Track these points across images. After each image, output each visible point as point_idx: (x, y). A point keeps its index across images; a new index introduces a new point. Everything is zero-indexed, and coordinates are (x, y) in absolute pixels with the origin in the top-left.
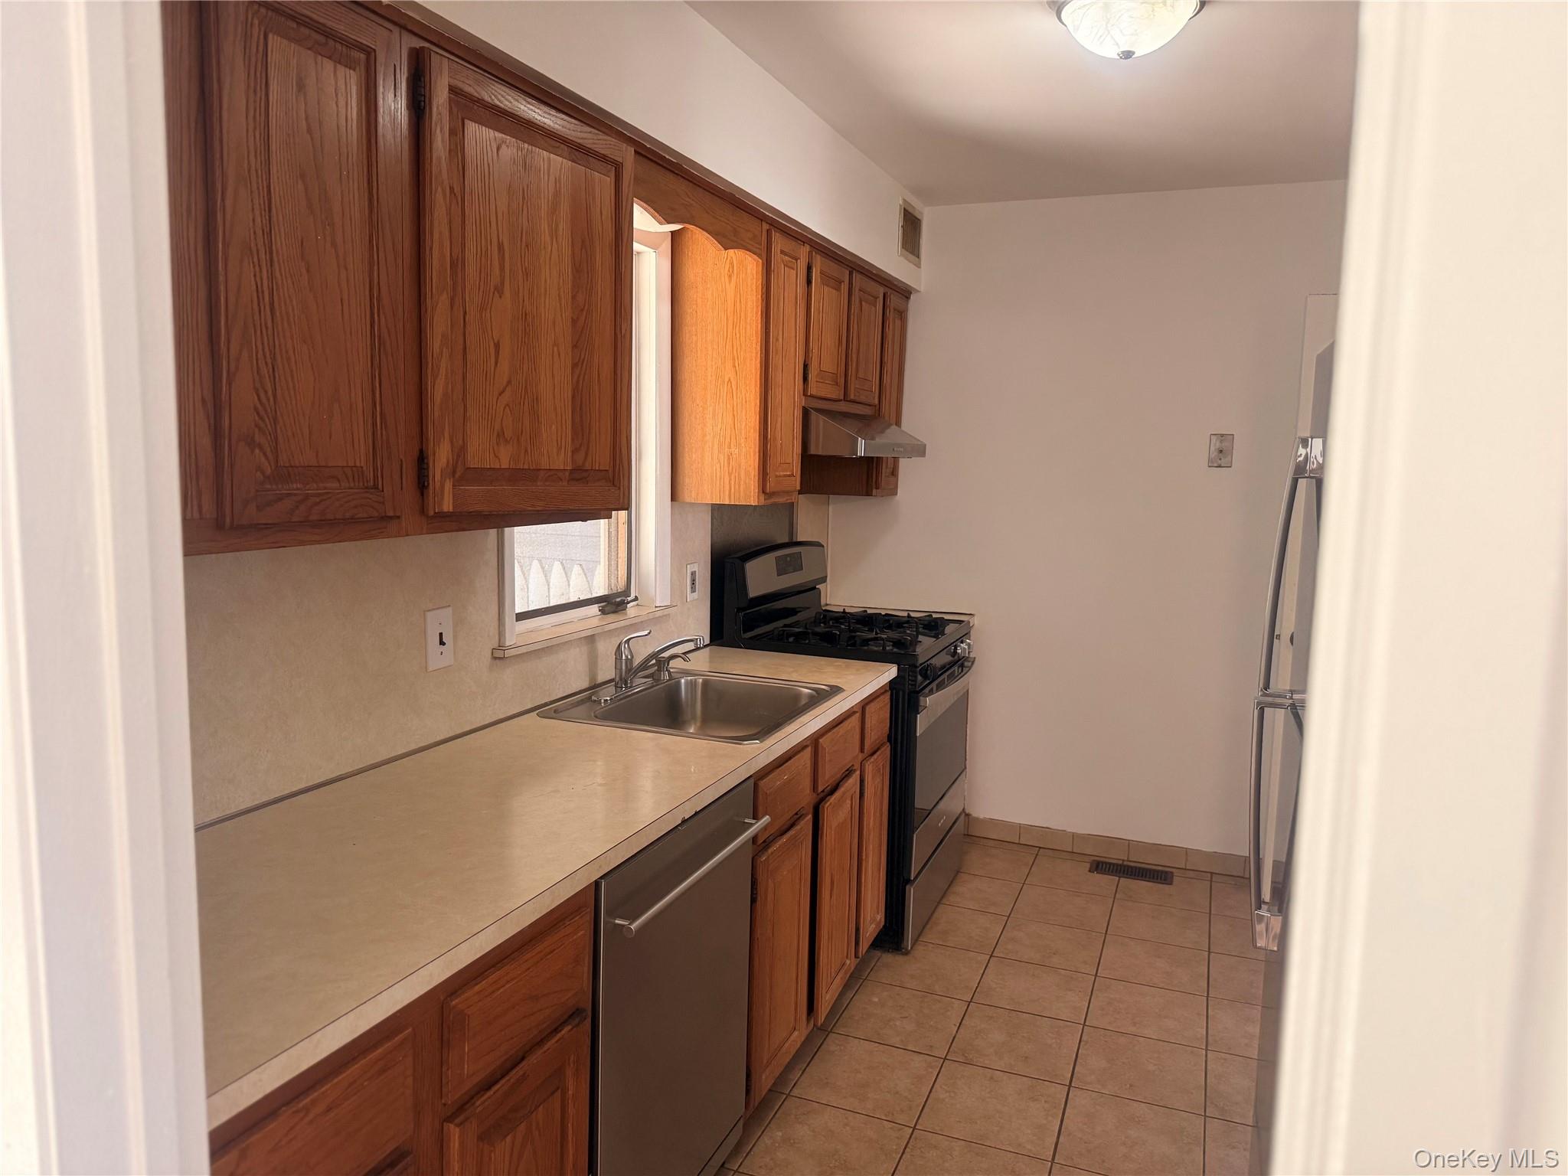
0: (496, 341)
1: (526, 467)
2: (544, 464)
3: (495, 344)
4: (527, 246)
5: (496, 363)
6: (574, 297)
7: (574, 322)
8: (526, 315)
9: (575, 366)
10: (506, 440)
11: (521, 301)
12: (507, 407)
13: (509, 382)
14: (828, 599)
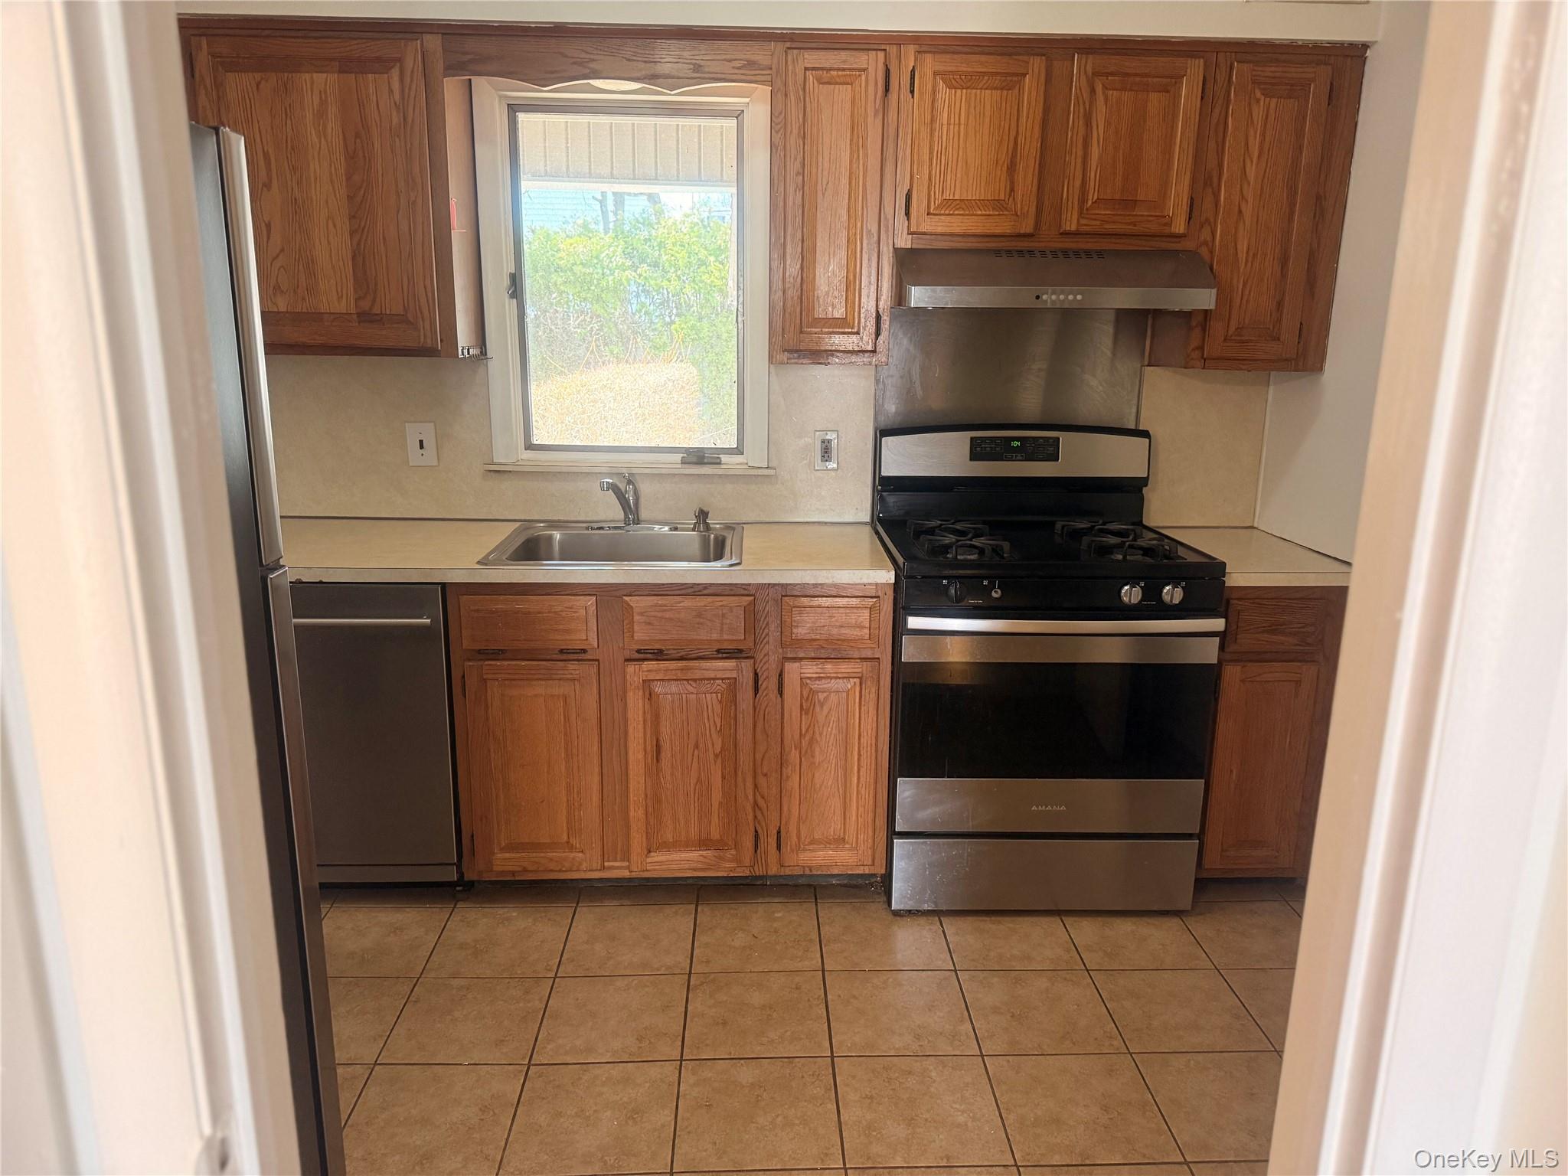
0: (267, 222)
1: (304, 310)
2: (324, 308)
3: (266, 224)
4: (293, 149)
5: (268, 238)
6: (348, 179)
7: (350, 198)
8: (295, 199)
9: (352, 233)
10: (282, 292)
11: (290, 191)
12: (282, 269)
13: (282, 250)
14: (1256, 519)
